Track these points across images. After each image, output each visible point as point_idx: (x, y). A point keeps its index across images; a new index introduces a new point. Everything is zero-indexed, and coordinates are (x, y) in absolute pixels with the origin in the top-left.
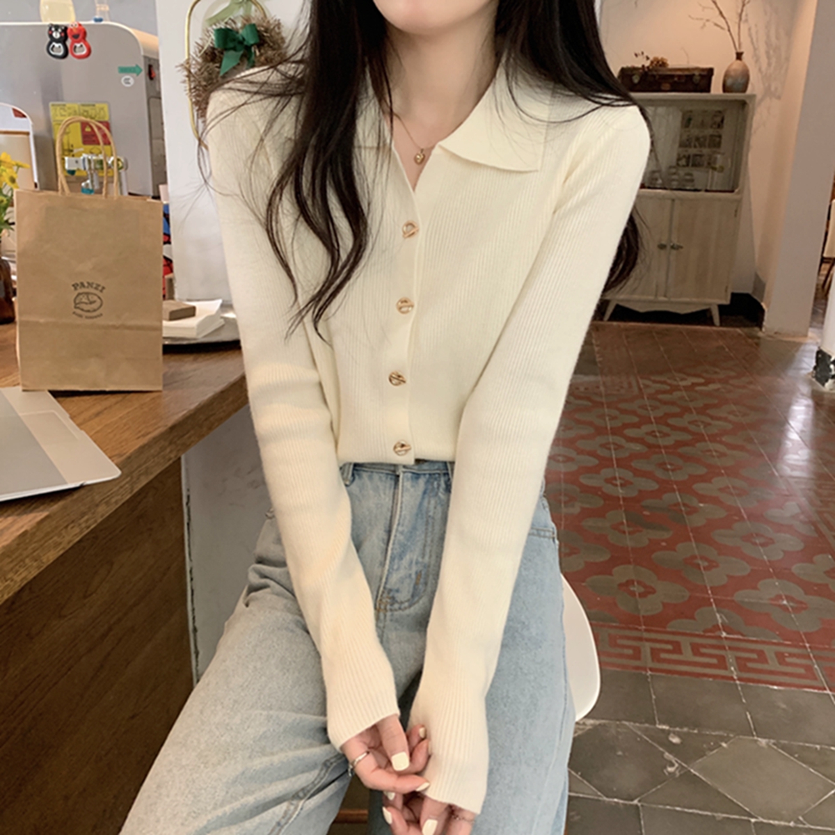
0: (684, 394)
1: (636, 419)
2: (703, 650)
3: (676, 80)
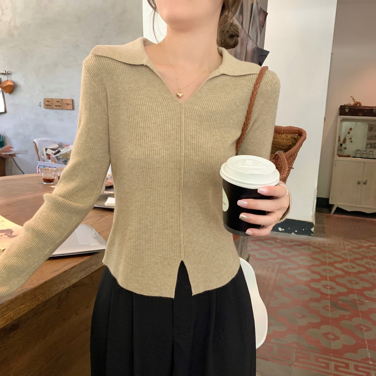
1: (340, 259)
3: (365, 111)
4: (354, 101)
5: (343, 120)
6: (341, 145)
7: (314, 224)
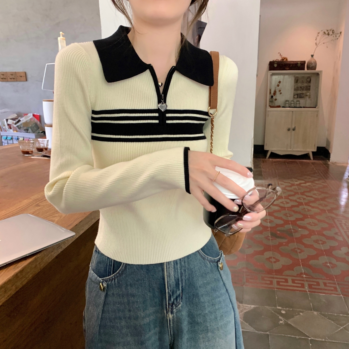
0: (296, 187)
2: (296, 282)
3: (291, 66)
4: (281, 57)
5: (273, 74)
6: (272, 97)
7: (253, 169)
